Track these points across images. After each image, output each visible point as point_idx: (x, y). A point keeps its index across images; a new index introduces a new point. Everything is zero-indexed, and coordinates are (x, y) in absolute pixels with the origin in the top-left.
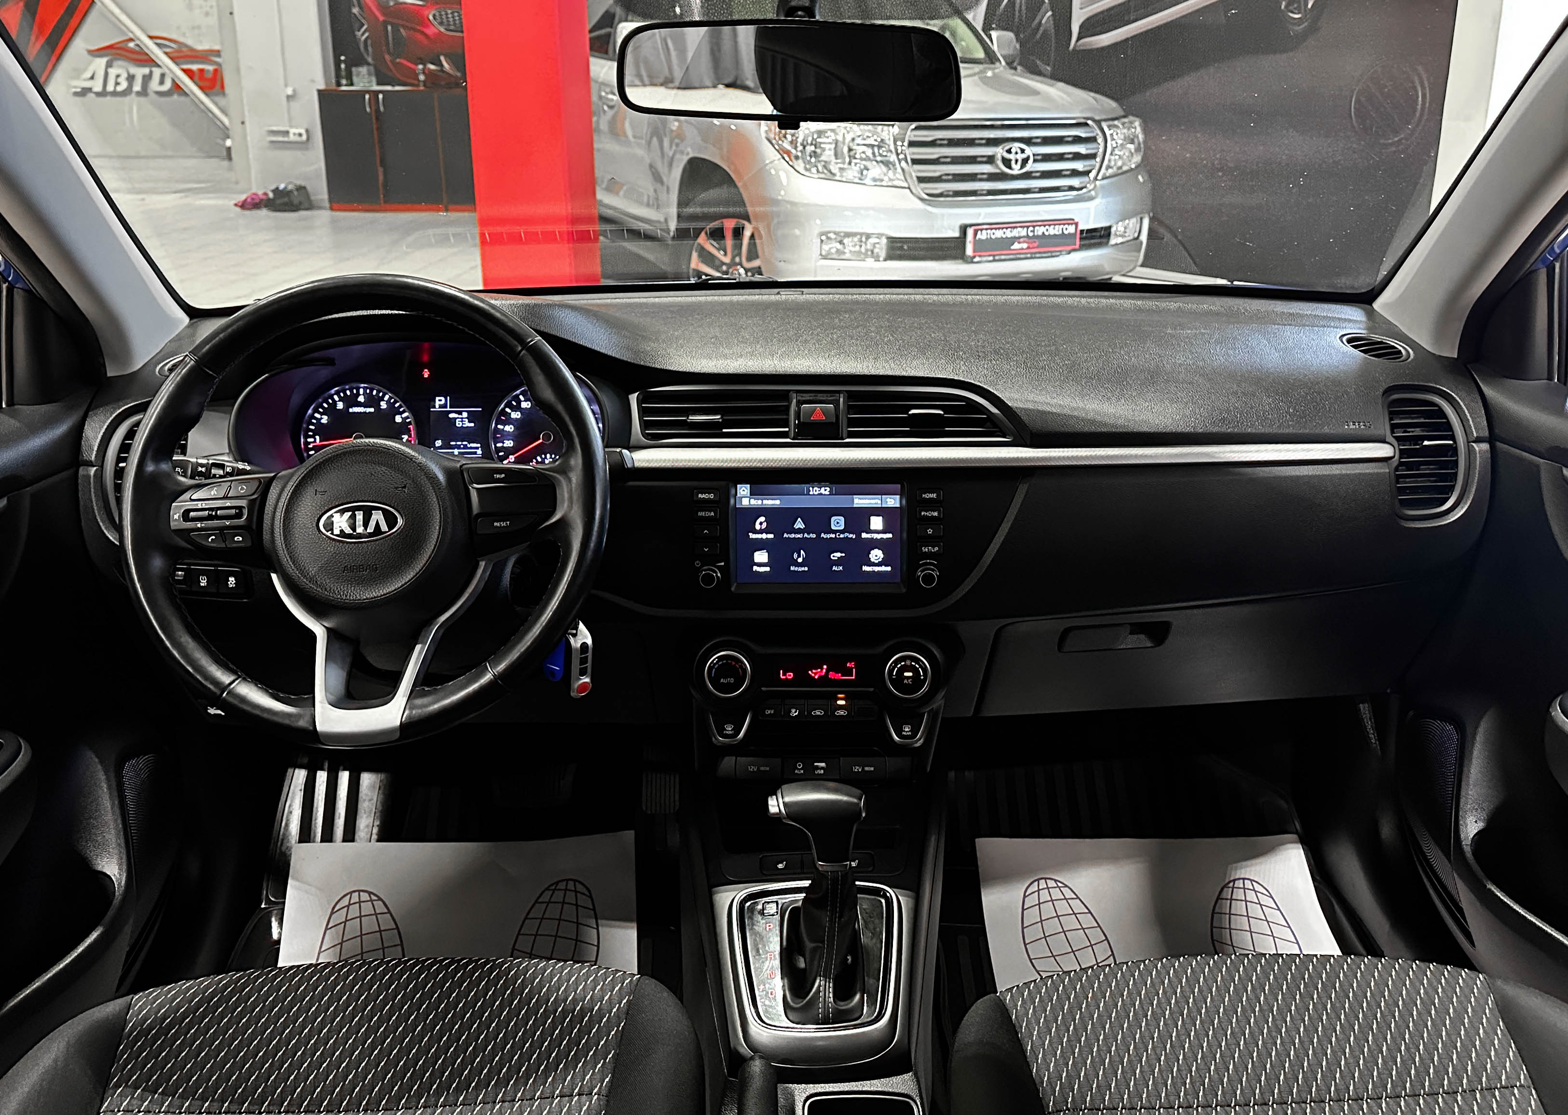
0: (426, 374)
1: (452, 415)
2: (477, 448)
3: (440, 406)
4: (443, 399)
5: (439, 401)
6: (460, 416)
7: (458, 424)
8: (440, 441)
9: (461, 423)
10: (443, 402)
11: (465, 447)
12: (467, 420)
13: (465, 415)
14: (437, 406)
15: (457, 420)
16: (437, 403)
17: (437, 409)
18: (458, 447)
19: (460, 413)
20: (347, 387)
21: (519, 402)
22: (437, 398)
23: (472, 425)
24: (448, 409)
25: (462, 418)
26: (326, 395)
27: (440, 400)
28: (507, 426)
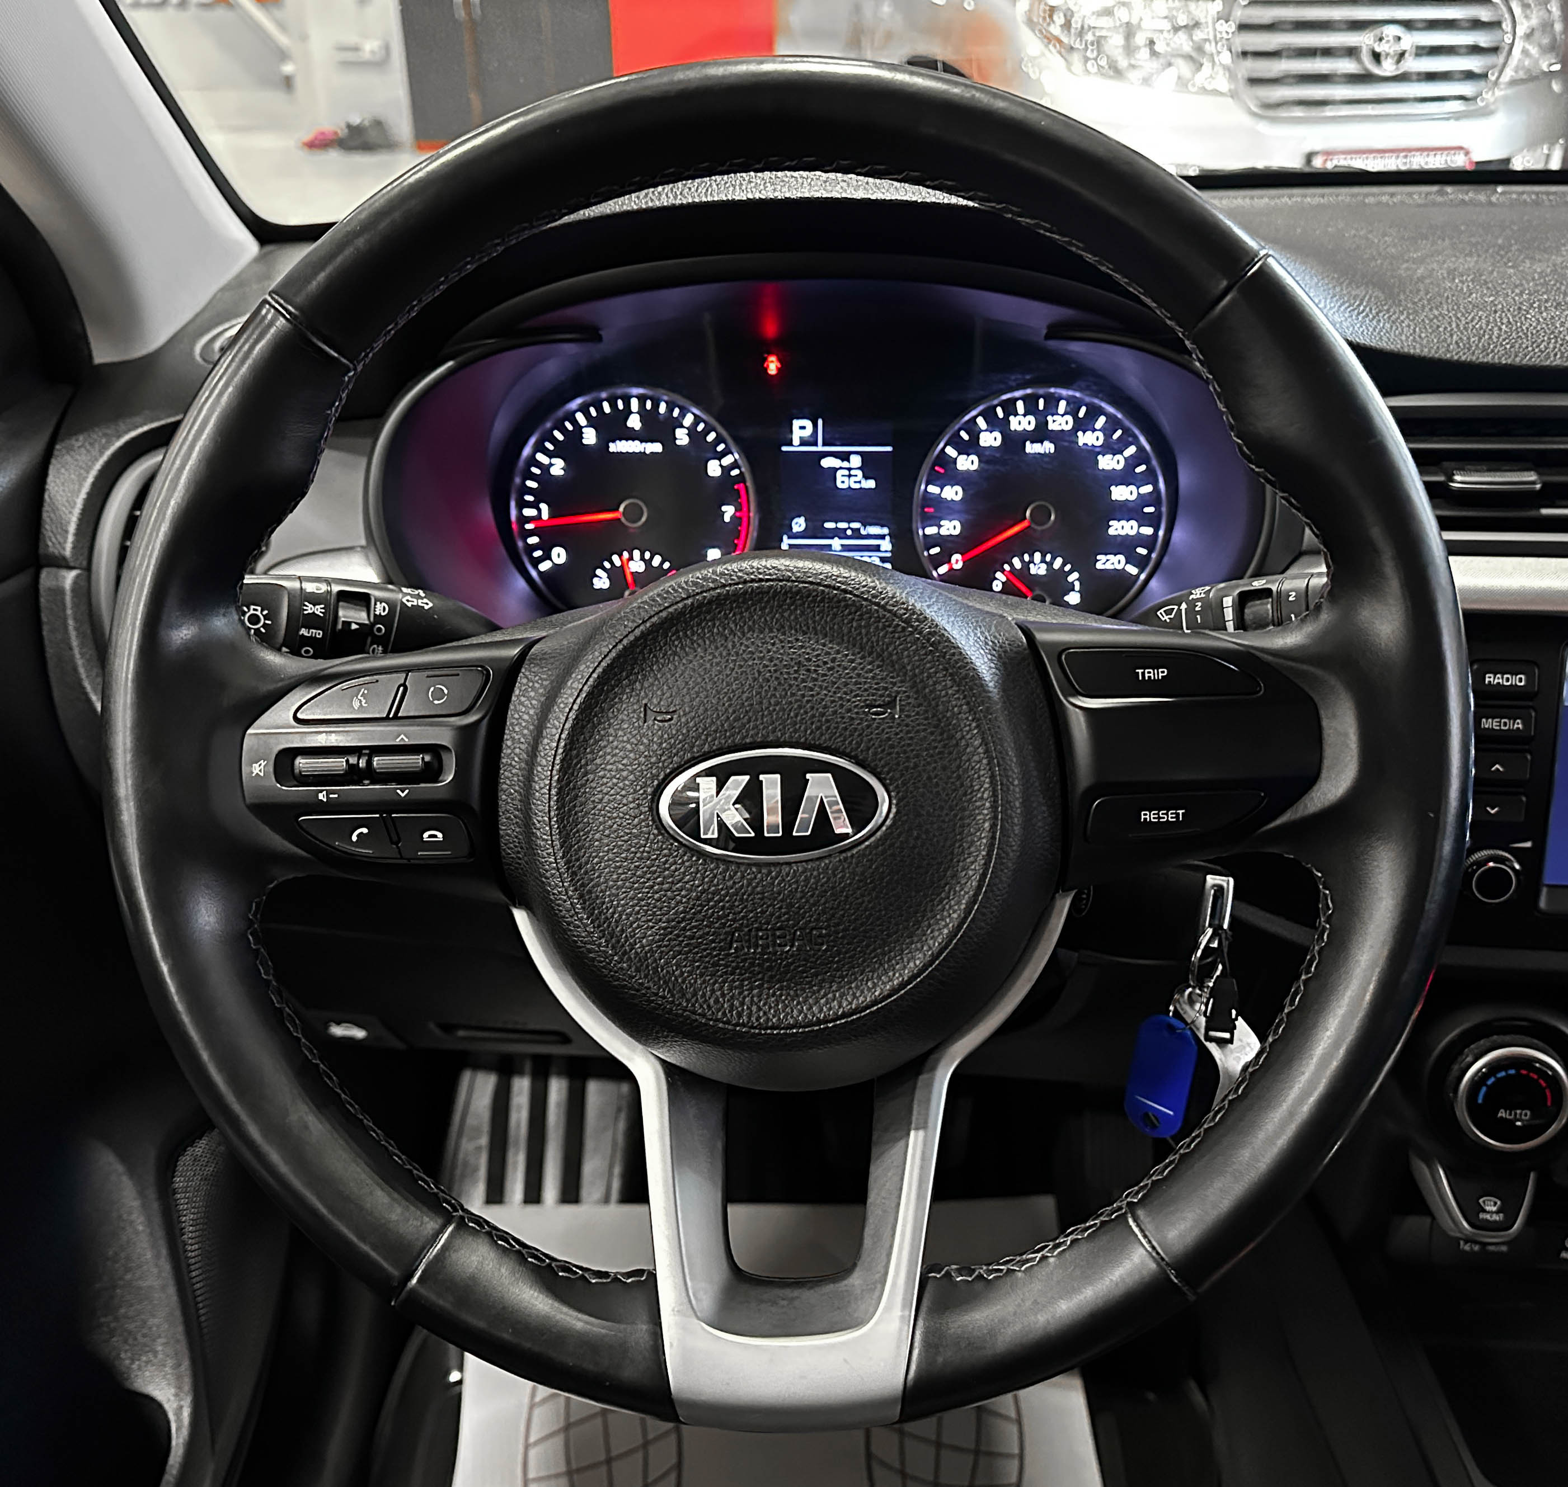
0: (773, 367)
1: (827, 463)
2: (882, 537)
3: (803, 442)
4: (808, 423)
5: (801, 429)
6: (845, 464)
7: (842, 482)
8: (801, 521)
9: (846, 479)
10: (808, 432)
11: (857, 534)
12: (860, 473)
13: (856, 461)
14: (796, 441)
15: (839, 473)
16: (797, 435)
17: (796, 447)
18: (841, 534)
19: (845, 457)
20: (604, 395)
21: (975, 435)
22: (797, 423)
23: (871, 484)
24: (820, 448)
25: (849, 469)
26: (560, 413)
27: (803, 428)
28: (947, 489)
